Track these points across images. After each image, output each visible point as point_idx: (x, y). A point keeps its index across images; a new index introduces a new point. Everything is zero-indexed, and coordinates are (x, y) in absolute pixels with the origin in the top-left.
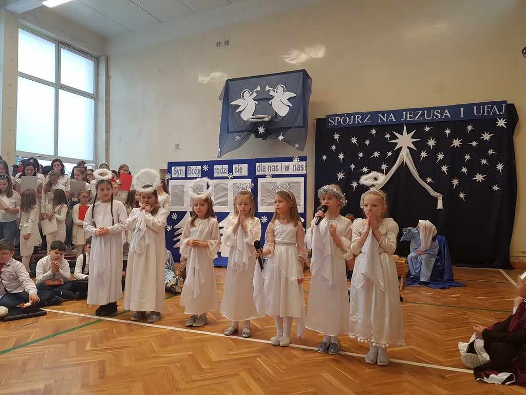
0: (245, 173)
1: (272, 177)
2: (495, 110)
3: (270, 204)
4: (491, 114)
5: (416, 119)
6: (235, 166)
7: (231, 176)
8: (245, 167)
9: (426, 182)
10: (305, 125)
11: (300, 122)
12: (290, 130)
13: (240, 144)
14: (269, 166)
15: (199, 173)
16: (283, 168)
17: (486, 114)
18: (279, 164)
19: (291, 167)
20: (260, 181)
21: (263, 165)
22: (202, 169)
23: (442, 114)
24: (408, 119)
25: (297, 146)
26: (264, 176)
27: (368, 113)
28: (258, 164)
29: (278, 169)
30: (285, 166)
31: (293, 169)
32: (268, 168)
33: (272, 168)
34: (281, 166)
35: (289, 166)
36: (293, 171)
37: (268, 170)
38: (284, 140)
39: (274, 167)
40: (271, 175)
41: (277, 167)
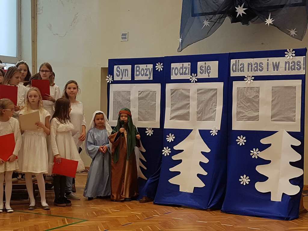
0: (215, 74)
1: (253, 80)
3: (249, 119)
6: (200, 64)
7: (194, 79)
8: (214, 65)
10: (305, 1)
12: (284, 9)
13: (209, 32)
14: (249, 64)
15: (150, 74)
16: (271, 67)
18: (264, 60)
19: (282, 65)
20: (236, 85)
21: (240, 63)
22: (154, 68)
25: (293, 32)
26: (242, 79)
28: (233, 61)
29: (263, 69)
30: (273, 63)
31: (285, 68)
32: (248, 67)
33: (253, 66)
34: (268, 63)
35: (279, 63)
36: (285, 70)
37: (248, 69)
38: (274, 25)
39: (256, 65)
40: (253, 76)
41: (261, 65)
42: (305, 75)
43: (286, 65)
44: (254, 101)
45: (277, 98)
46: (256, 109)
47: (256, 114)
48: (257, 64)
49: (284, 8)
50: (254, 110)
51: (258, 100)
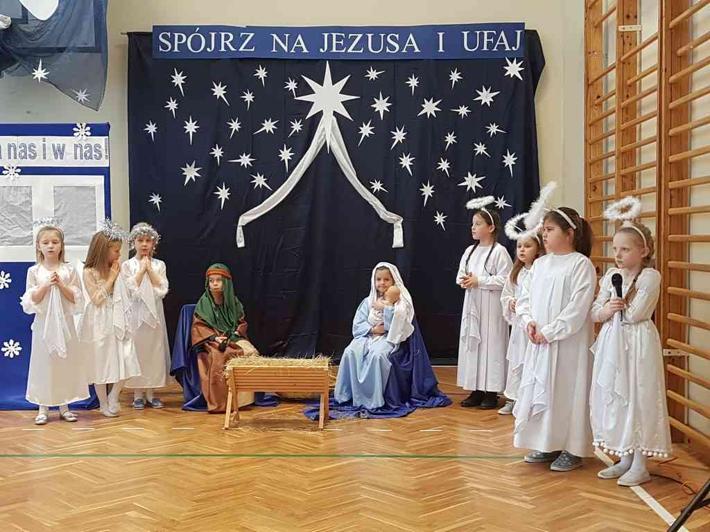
1: (19, 174)
2: (502, 41)
3: (16, 242)
4: (495, 49)
5: (350, 51)
9: (371, 191)
10: (100, 46)
11: (86, 37)
12: (65, 55)
16: (50, 153)
17: (485, 48)
18: (37, 140)
19: (69, 150)
23: (402, 43)
24: (334, 50)
25: (82, 96)
27: (249, 29)
29: (35, 155)
30: (53, 145)
31: (76, 154)
32: (9, 151)
33: (18, 150)
34: (44, 145)
35: (64, 146)
36: (76, 158)
37: (9, 153)
38: (48, 80)
39: (23, 148)
40: (18, 168)
41: (32, 148)
42: (109, 167)
43: (76, 150)
44: (23, 211)
45: (63, 206)
46: (28, 224)
47: (28, 233)
48: (25, 146)
49: (64, 53)
50: (22, 226)
51: (29, 209)
